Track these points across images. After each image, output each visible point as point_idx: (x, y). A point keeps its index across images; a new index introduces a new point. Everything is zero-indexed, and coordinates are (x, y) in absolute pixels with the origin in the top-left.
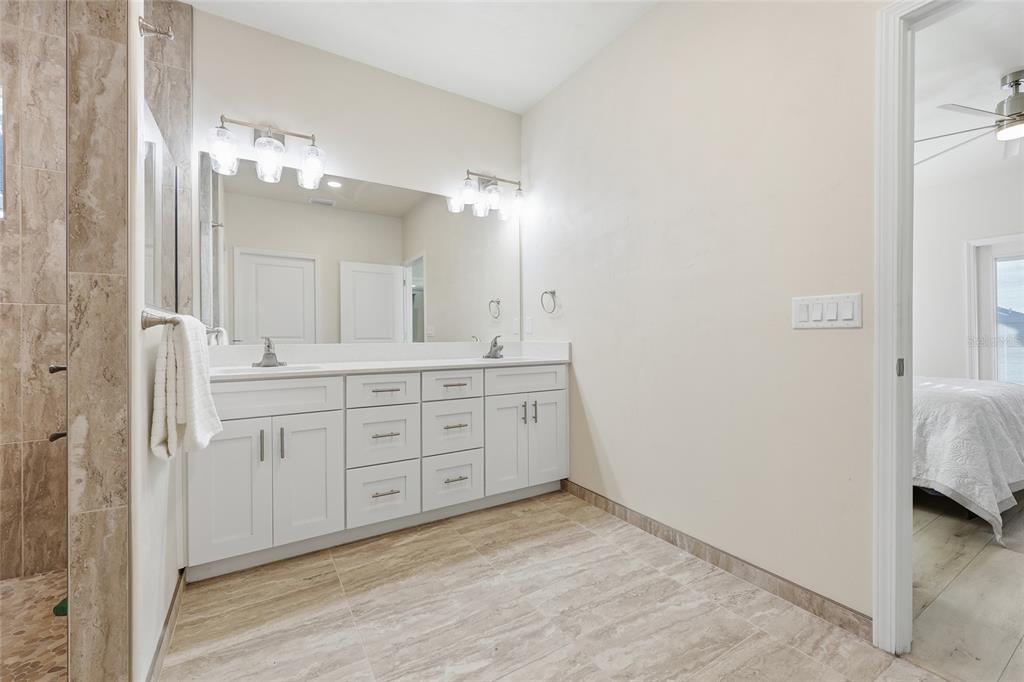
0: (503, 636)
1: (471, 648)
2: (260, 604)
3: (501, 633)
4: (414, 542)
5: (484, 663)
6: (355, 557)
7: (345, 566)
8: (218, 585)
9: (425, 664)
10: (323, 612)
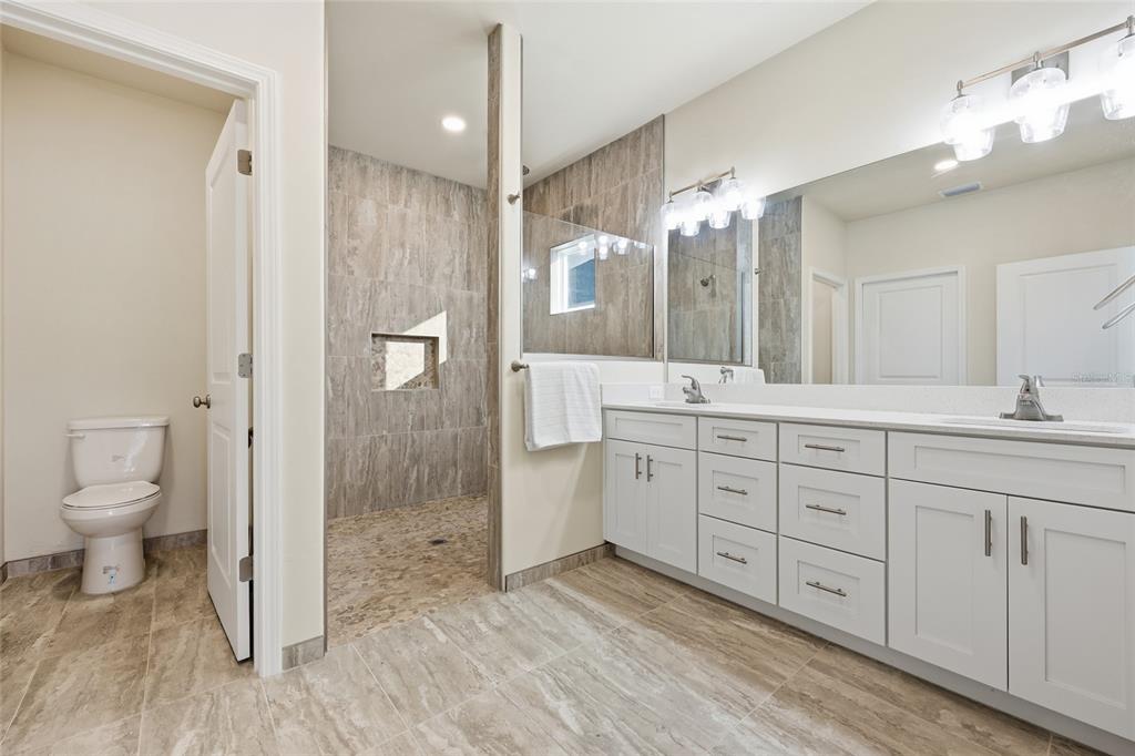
0: (620, 739)
1: (594, 714)
2: (607, 587)
3: (627, 737)
4: (754, 633)
5: (575, 728)
6: (695, 605)
7: (678, 605)
8: (621, 565)
9: (566, 687)
10: (612, 615)
